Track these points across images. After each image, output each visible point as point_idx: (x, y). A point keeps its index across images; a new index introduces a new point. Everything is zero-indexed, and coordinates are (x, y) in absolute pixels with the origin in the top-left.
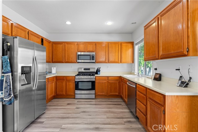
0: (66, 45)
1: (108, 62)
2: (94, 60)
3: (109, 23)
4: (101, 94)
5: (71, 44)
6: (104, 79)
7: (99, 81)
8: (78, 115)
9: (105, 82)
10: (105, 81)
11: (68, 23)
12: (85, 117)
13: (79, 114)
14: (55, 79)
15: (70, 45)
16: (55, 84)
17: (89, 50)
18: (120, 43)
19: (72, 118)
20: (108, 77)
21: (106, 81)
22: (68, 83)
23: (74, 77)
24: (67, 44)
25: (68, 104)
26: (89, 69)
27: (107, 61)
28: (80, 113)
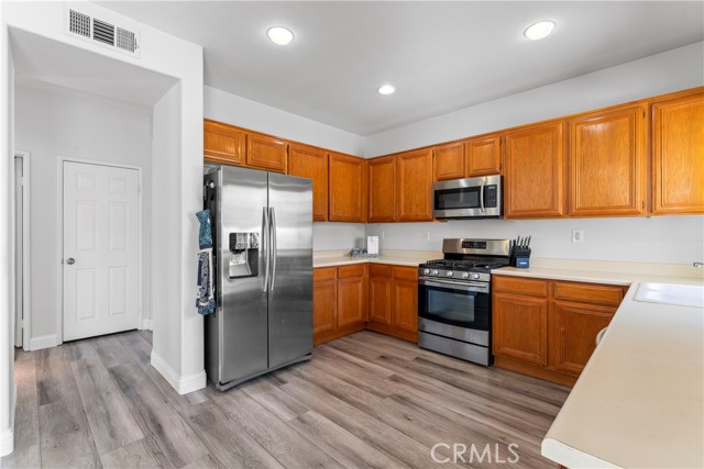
0: (402, 162)
1: (569, 213)
2: (495, 206)
4: (519, 353)
5: (415, 157)
6: (530, 290)
7: (507, 296)
8: (375, 401)
9: (540, 307)
10: (535, 300)
11: (387, 90)
12: (388, 416)
13: (377, 400)
14: (366, 271)
15: (413, 160)
16: (364, 286)
17: (476, 168)
18: (645, 106)
19: (351, 403)
20: (554, 283)
21: (543, 301)
22: (398, 289)
23: (416, 270)
24: (405, 158)
25: (383, 357)
26: (482, 244)
27: (561, 211)
28: (384, 397)
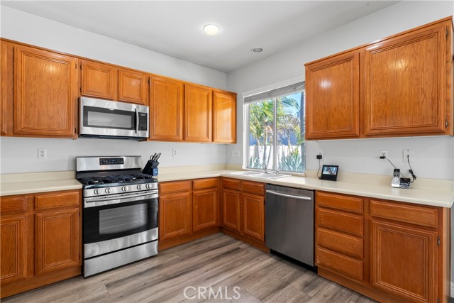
1: (185, 139)
2: (146, 129)
3: (212, 30)
4: (175, 233)
9: (186, 198)
10: (184, 194)
17: (125, 95)
18: (211, 91)
20: (192, 181)
26: (120, 161)
27: (181, 137)
